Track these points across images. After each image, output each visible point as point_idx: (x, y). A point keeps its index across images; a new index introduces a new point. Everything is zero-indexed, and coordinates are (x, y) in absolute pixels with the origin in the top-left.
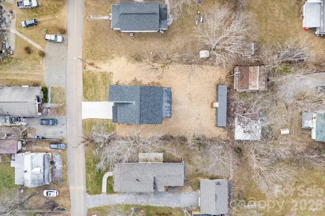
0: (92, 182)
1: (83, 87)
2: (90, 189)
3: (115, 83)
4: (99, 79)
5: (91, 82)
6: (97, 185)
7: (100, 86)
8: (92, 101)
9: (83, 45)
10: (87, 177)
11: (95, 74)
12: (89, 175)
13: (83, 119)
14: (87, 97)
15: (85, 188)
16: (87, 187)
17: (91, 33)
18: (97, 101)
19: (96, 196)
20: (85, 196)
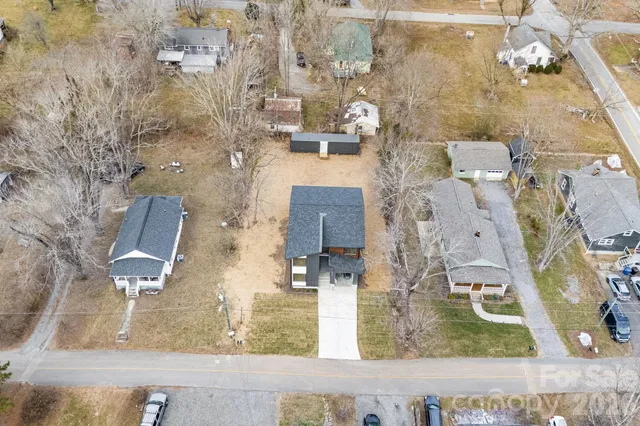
0: (506, 345)
1: (284, 353)
2: (523, 350)
3: (279, 289)
4: (267, 319)
5: (274, 336)
6: (509, 333)
7: (283, 316)
8: (317, 335)
9: (182, 352)
10: (497, 355)
11: (255, 327)
12: (492, 350)
13: (359, 358)
14: (309, 347)
15: (522, 359)
16: (520, 355)
17: (159, 333)
18: (316, 325)
19: (535, 338)
20: (542, 361)
